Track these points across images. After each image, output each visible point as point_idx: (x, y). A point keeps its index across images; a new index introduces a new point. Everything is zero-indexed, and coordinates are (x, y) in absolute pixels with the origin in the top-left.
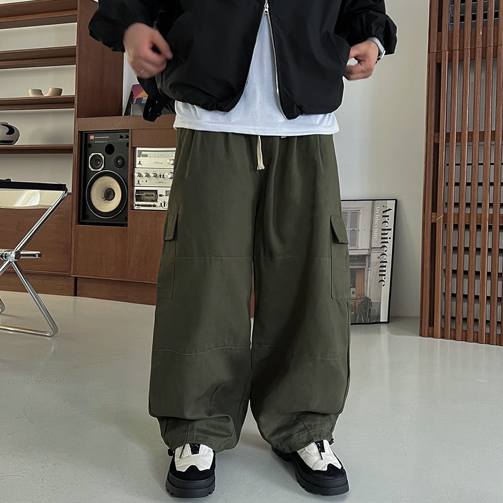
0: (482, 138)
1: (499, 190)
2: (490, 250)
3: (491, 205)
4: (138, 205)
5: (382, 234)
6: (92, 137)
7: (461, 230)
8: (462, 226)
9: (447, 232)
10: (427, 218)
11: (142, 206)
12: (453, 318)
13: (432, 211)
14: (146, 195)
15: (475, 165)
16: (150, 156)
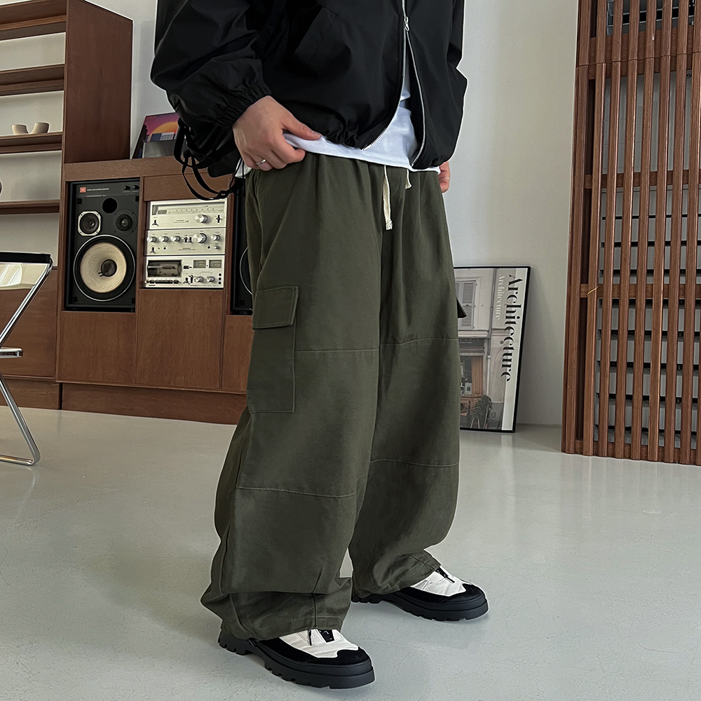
0: (653, 180)
1: (678, 252)
2: (664, 333)
3: (667, 272)
4: (151, 282)
5: (507, 312)
6: (83, 190)
7: (624, 307)
8: (625, 302)
9: (603, 311)
10: (575, 292)
11: (157, 282)
12: (611, 428)
13: (582, 282)
14: (164, 268)
15: (644, 218)
16: (169, 213)
